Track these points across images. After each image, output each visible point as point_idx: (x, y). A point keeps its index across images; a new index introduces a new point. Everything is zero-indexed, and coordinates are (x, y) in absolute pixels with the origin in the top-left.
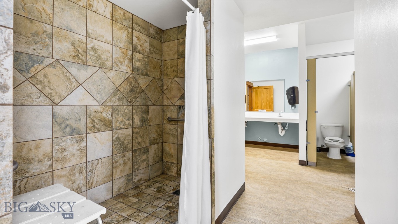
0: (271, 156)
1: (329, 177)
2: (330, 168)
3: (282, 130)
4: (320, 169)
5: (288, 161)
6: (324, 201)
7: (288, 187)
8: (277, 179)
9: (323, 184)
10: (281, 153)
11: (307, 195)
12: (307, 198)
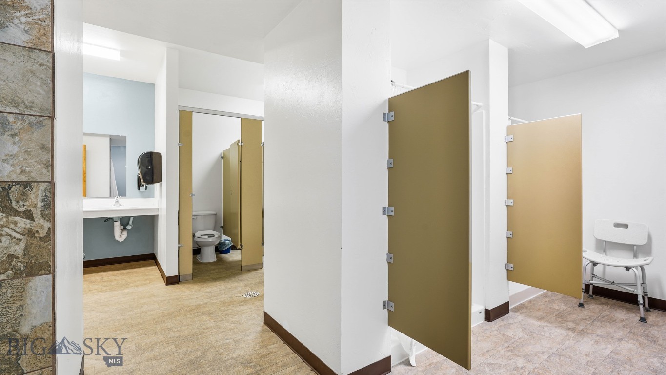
0: (106, 286)
1: (214, 289)
2: (211, 276)
3: (122, 231)
4: (199, 282)
5: (145, 284)
6: (227, 324)
7: (169, 327)
8: (142, 322)
9: (214, 301)
10: (124, 274)
11: (203, 327)
12: (205, 330)
